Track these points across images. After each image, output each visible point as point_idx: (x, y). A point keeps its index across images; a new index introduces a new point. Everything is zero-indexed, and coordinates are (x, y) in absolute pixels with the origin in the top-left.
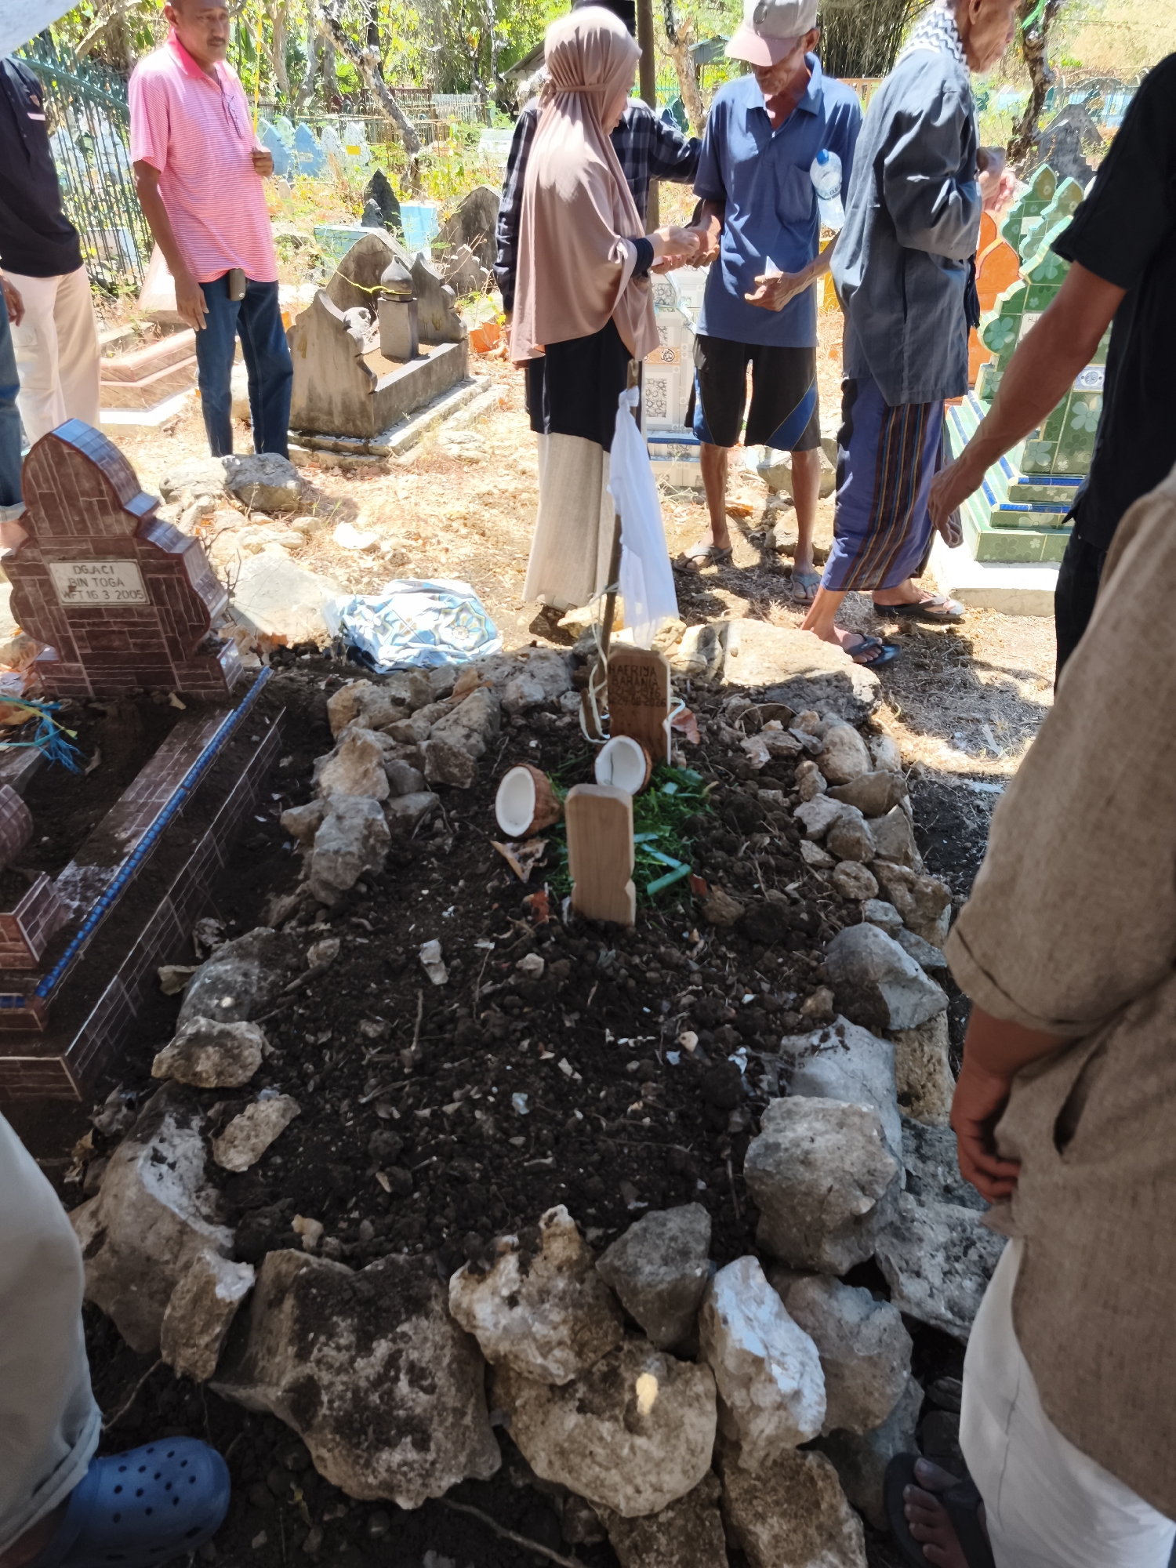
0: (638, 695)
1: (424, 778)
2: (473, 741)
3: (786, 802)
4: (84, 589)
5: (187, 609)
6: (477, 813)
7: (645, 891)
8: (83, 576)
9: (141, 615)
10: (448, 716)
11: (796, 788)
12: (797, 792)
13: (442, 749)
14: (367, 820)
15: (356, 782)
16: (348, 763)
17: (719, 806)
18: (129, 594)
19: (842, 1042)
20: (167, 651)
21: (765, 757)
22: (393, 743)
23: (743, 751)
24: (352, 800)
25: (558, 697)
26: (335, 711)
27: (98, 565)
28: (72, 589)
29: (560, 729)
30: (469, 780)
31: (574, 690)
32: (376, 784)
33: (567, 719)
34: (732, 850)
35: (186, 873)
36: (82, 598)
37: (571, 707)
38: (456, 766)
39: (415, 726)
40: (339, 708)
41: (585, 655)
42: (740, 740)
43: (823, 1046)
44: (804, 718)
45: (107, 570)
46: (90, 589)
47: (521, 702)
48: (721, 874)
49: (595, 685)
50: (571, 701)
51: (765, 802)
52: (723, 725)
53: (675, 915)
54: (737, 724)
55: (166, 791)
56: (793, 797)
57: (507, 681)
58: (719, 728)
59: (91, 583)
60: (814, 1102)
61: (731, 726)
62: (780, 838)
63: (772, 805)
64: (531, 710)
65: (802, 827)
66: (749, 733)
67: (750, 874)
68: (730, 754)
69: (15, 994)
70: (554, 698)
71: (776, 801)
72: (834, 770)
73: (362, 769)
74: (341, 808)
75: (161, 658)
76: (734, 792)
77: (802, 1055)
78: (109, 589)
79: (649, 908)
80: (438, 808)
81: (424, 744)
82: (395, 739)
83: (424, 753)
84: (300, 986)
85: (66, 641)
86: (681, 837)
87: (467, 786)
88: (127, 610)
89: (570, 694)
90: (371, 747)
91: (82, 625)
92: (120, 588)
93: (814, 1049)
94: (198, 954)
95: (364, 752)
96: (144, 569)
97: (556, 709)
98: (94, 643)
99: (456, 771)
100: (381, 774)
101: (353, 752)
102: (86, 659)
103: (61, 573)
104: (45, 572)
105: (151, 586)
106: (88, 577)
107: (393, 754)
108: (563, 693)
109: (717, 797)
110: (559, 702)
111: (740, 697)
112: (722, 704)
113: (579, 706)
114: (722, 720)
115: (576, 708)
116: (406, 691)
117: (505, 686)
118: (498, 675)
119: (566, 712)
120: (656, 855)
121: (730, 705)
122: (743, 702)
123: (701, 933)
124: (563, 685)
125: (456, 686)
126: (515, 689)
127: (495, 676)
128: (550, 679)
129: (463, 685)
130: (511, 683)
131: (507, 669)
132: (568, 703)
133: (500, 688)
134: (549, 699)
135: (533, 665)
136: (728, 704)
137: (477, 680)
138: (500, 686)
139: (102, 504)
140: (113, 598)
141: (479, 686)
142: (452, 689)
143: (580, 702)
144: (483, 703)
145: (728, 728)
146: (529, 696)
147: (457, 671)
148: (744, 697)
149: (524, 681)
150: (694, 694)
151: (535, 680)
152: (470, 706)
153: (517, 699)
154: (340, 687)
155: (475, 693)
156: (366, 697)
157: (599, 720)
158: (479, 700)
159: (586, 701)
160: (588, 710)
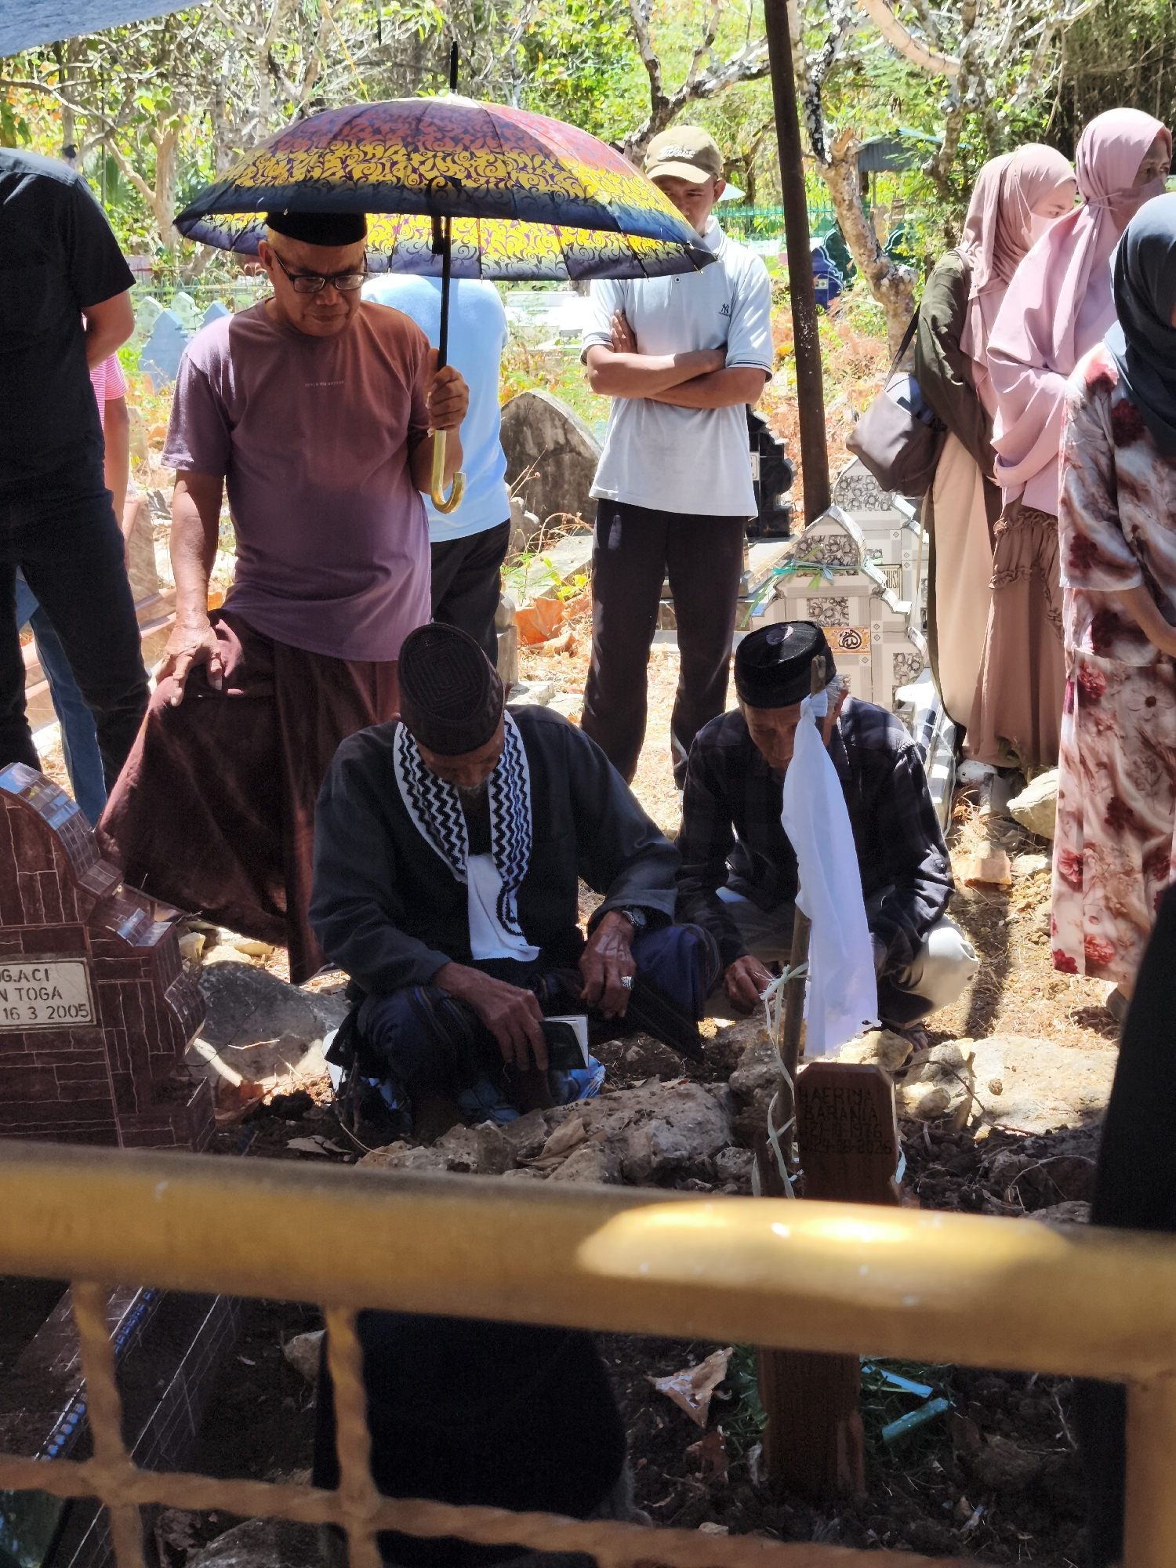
0: (846, 1136)
4: (2, 1005)
5: (151, 1033)
7: (879, 1437)
8: (3, 986)
9: (80, 1042)
18: (68, 1011)
20: (113, 1097)
25: (712, 1156)
27: (28, 969)
31: (737, 1144)
35: (150, 1432)
37: (734, 1170)
41: (750, 1090)
45: (41, 975)
46: (8, 1006)
47: (655, 1160)
48: (999, 1416)
49: (777, 1126)
50: (732, 1160)
52: (986, 1194)
53: (929, 1476)
54: (1009, 1192)
55: (119, 1306)
57: (628, 1133)
59: (13, 996)
61: (1000, 1195)
64: (670, 1172)
67: (1049, 1416)
70: (705, 1157)
75: (102, 1109)
78: (40, 1004)
79: (887, 1464)
88: (59, 1036)
89: (731, 1151)
92: (55, 1002)
96: (96, 973)
97: (712, 1174)
105: (102, 996)
106: (11, 987)
108: (719, 1149)
110: (714, 1164)
111: (1010, 1151)
112: (981, 1162)
113: (748, 1167)
114: (984, 1187)
115: (743, 1170)
116: (469, 1154)
117: (624, 1140)
118: (614, 1124)
119: (727, 1179)
120: (893, 1378)
121: (996, 1164)
122: (1015, 1158)
123: (974, 1505)
124: (720, 1137)
125: (549, 1142)
126: (644, 1141)
127: (609, 1125)
128: (698, 1128)
129: (558, 1141)
130: (635, 1133)
131: (628, 1114)
132: (731, 1163)
133: (617, 1144)
134: (699, 1159)
135: (670, 1107)
136: (992, 1163)
137: (581, 1132)
138: (616, 1141)
139: (48, 879)
140: (43, 1018)
141: (584, 1140)
142: (541, 1147)
143: (749, 1161)
144: (593, 1163)
145: (994, 1199)
146: (667, 1150)
147: (548, 1120)
148: (1015, 1152)
149: (657, 1129)
150: (936, 1148)
151: (674, 1129)
152: (573, 1170)
153: (649, 1156)
154: (363, 1155)
155: (583, 1150)
156: (410, 1164)
157: (788, 1180)
158: (588, 1159)
159: (763, 1152)
160: (768, 1167)
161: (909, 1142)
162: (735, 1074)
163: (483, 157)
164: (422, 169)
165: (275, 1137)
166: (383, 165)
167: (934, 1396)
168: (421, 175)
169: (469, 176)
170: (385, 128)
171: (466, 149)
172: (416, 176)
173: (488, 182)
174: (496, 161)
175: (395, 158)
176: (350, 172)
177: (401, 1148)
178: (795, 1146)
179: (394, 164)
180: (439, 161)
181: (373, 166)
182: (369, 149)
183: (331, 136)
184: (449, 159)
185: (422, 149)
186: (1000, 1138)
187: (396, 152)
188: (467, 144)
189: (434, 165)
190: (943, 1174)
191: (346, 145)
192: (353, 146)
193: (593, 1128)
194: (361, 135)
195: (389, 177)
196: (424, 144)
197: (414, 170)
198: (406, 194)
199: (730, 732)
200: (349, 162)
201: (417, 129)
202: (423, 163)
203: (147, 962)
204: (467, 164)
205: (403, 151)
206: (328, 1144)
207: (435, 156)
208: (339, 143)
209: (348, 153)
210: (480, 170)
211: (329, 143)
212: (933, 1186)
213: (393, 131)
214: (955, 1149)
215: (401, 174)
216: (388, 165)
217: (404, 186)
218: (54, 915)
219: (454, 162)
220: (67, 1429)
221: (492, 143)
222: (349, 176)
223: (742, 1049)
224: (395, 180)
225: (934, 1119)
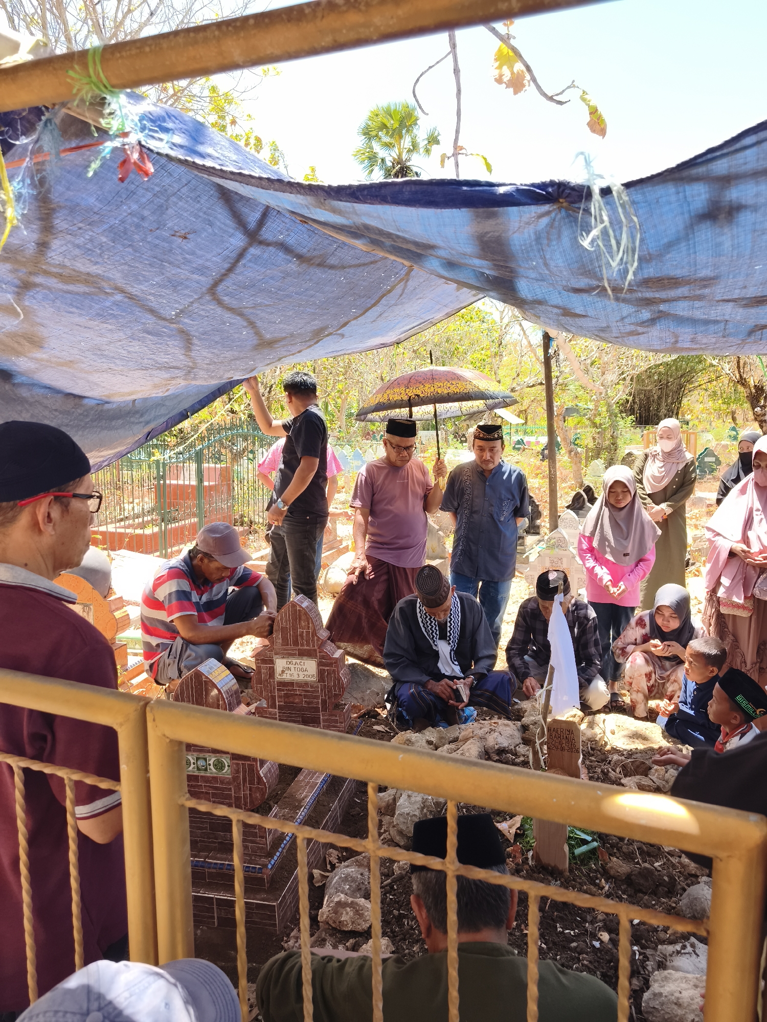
0: (564, 745)
4: (289, 672)
5: (335, 686)
7: (573, 853)
8: (290, 666)
9: (312, 687)
10: (457, 752)
18: (309, 676)
19: (694, 951)
20: (320, 706)
23: (623, 785)
25: (515, 747)
27: (298, 661)
28: (283, 672)
29: (518, 764)
31: (524, 744)
33: (522, 759)
35: (327, 821)
36: (287, 677)
37: (523, 753)
41: (528, 726)
42: (620, 779)
43: (683, 951)
44: (656, 770)
45: (302, 664)
46: (291, 673)
47: (497, 747)
48: (615, 851)
49: (539, 740)
50: (522, 749)
52: (610, 770)
53: (590, 870)
54: (618, 770)
55: (318, 777)
57: (487, 736)
58: (608, 771)
59: (293, 669)
60: (679, 974)
61: (615, 771)
64: (501, 751)
66: (626, 776)
67: (633, 853)
69: (258, 866)
70: (513, 747)
75: (316, 710)
77: (671, 955)
78: (301, 673)
79: (576, 863)
84: (390, 884)
85: (273, 698)
88: (306, 684)
89: (522, 746)
91: (283, 691)
92: (306, 673)
93: (678, 952)
94: (329, 867)
96: (320, 664)
97: (515, 754)
98: (286, 700)
102: (280, 708)
103: (280, 664)
104: (272, 662)
105: (321, 673)
106: (292, 667)
108: (517, 745)
110: (515, 750)
111: (618, 755)
112: (608, 758)
113: (528, 752)
114: (609, 767)
115: (526, 753)
116: (433, 737)
117: (486, 739)
118: (482, 732)
119: (520, 756)
120: (578, 832)
122: (620, 758)
123: (607, 882)
124: (518, 741)
125: (460, 736)
126: (492, 740)
127: (480, 733)
128: (510, 737)
129: (463, 736)
130: (489, 737)
131: (487, 729)
133: (483, 740)
134: (510, 748)
135: (501, 728)
136: (612, 759)
137: (471, 734)
138: (483, 738)
139: (308, 633)
140: (301, 678)
141: (472, 737)
142: (457, 738)
143: (528, 750)
145: (613, 772)
146: (500, 744)
147: (459, 729)
148: (620, 756)
149: (497, 736)
150: (592, 752)
151: (502, 737)
152: (469, 747)
153: (494, 745)
154: (397, 734)
155: (471, 740)
156: (413, 739)
157: (542, 759)
158: (475, 744)
159: (534, 748)
160: (535, 753)
161: (583, 749)
162: (523, 719)
165: (369, 724)
177: (410, 732)
178: (545, 747)
186: (615, 750)
190: (595, 761)
193: (475, 733)
199: (533, 604)
203: (335, 663)
206: (386, 729)
212: (591, 766)
214: (599, 753)
218: (308, 645)
220: (301, 817)
223: (526, 711)
225: (592, 742)
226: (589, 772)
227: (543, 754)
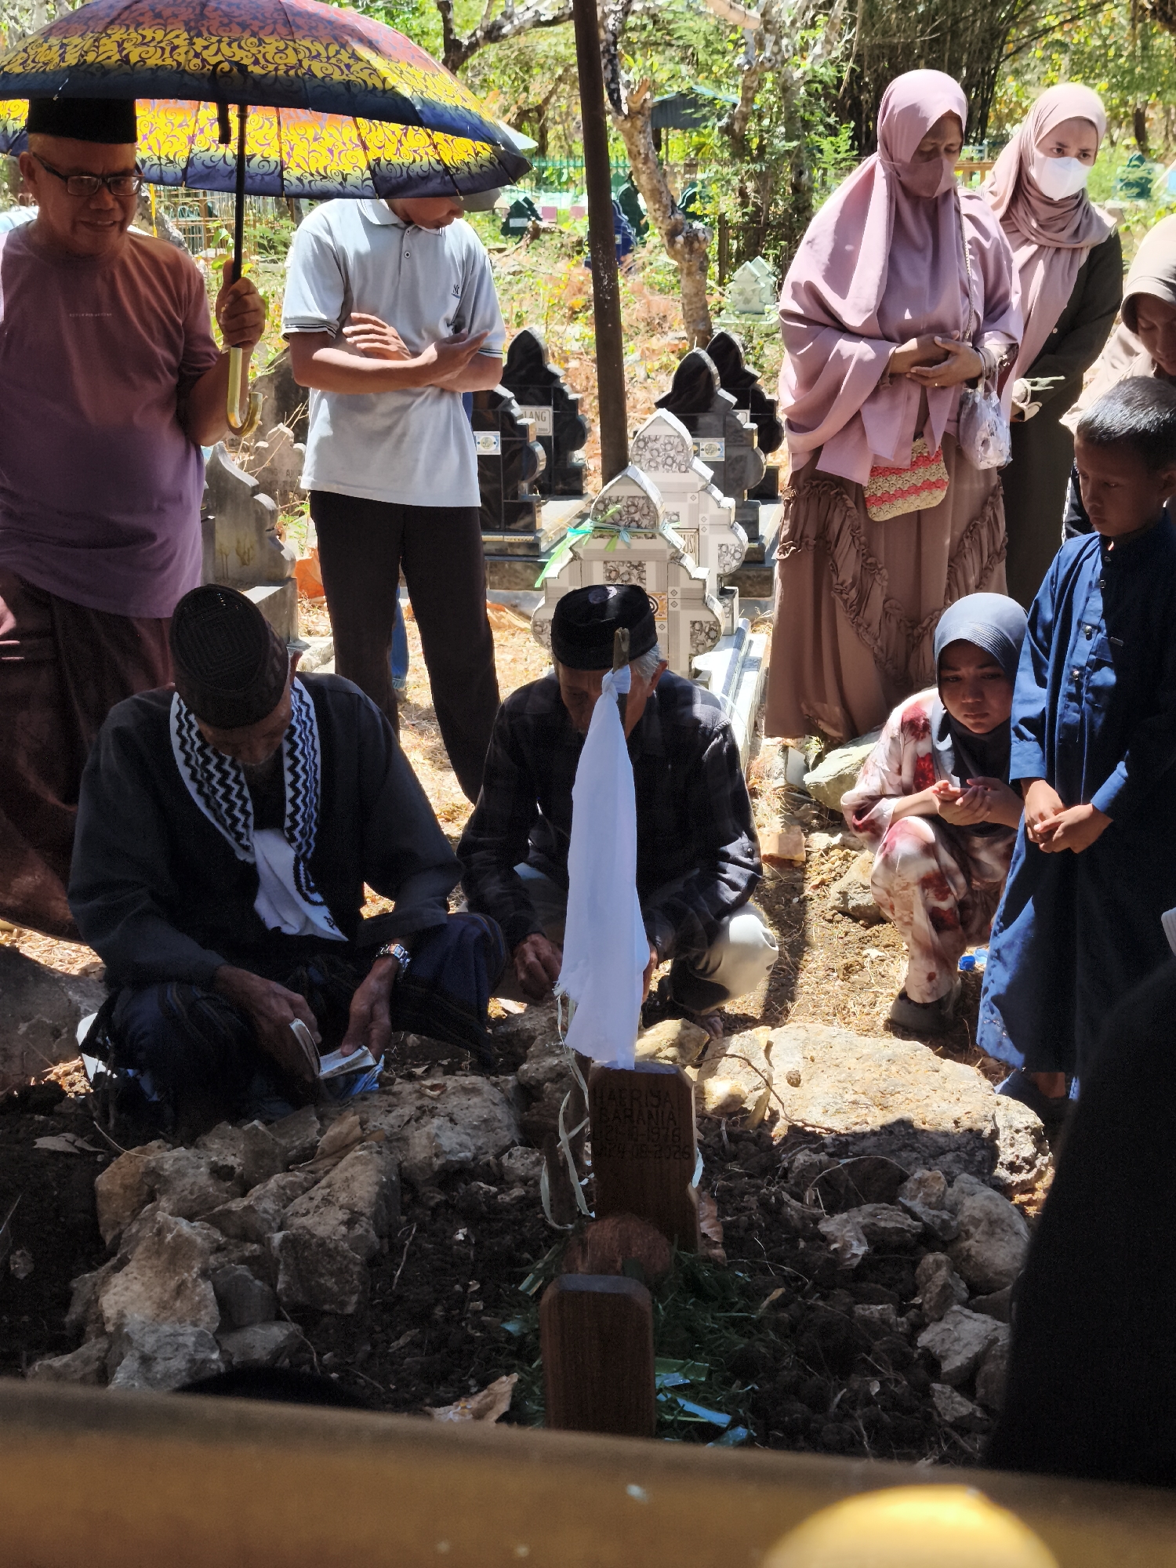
0: (643, 1140)
1: (276, 1298)
2: (359, 1230)
3: (903, 1323)
6: (371, 1356)
10: (312, 1193)
11: (918, 1300)
12: (919, 1307)
13: (307, 1245)
14: (192, 1361)
15: (163, 1306)
16: (149, 1273)
17: (792, 1330)
21: (860, 1249)
22: (222, 1240)
23: (825, 1239)
24: (166, 1328)
25: (498, 1156)
26: (109, 1196)
29: (507, 1208)
30: (354, 1298)
31: (525, 1143)
32: (197, 1307)
33: (518, 1191)
34: (819, 1403)
37: (521, 1172)
38: (332, 1274)
39: (260, 1208)
40: (118, 1189)
41: (540, 1084)
42: (816, 1220)
44: (921, 1182)
47: (437, 1162)
49: (569, 1129)
50: (520, 1161)
51: (867, 1322)
52: (786, 1196)
54: (809, 1195)
56: (912, 1313)
57: (408, 1131)
58: (781, 1202)
61: (800, 1198)
62: (897, 1382)
63: (880, 1328)
64: (453, 1175)
65: (932, 1362)
66: (832, 1210)
68: (802, 1244)
70: (490, 1157)
71: (884, 1322)
72: (980, 1267)
73: (173, 1284)
74: (149, 1343)
76: (811, 1308)
80: (302, 1348)
81: (277, 1237)
82: (224, 1232)
83: (276, 1253)
86: (727, 1383)
87: (350, 1309)
89: (518, 1150)
90: (189, 1242)
95: (176, 1254)
97: (499, 1177)
99: (330, 1283)
100: (206, 1288)
101: (158, 1254)
107: (221, 1258)
108: (506, 1149)
109: (784, 1315)
110: (500, 1165)
111: (810, 1150)
112: (781, 1162)
113: (537, 1169)
114: (783, 1189)
115: (531, 1173)
116: (234, 1155)
117: (404, 1140)
118: (393, 1122)
119: (514, 1182)
120: (690, 1407)
121: (796, 1164)
122: (816, 1158)
124: (506, 1136)
125: (323, 1142)
126: (424, 1141)
127: (385, 1122)
128: (483, 1126)
129: (334, 1139)
130: (416, 1134)
131: (408, 1111)
132: (518, 1165)
133: (395, 1144)
134: (483, 1159)
135: (453, 1102)
136: (791, 1163)
137: (358, 1131)
138: (395, 1140)
141: (361, 1140)
142: (314, 1147)
143: (538, 1163)
144: (370, 1167)
145: (794, 1203)
146: (450, 1152)
147: (321, 1118)
148: (816, 1151)
149: (440, 1128)
150: (733, 1147)
151: (458, 1128)
152: (348, 1174)
153: (431, 1158)
154: (118, 1154)
155: (359, 1152)
156: (168, 1167)
157: (579, 1184)
158: (365, 1162)
159: (552, 1154)
160: (558, 1172)
161: (706, 1141)
162: (525, 1066)
163: (272, 44)
164: (205, 54)
165: (21, 1135)
166: (163, 49)
167: (733, 1425)
168: (204, 60)
169: (256, 62)
170: (167, 12)
171: (254, 35)
172: (198, 61)
173: (276, 69)
174: (286, 48)
175: (176, 42)
176: (127, 56)
177: (159, 1147)
178: (588, 1147)
179: (174, 48)
180: (224, 46)
181: (152, 50)
182: (149, 33)
183: (108, 20)
184: (235, 45)
185: (206, 34)
186: (799, 1135)
187: (177, 36)
188: (256, 29)
189: (219, 50)
190: (741, 1176)
191: (123, 30)
192: (132, 30)
193: (371, 1124)
194: (141, 19)
195: (169, 61)
196: (208, 30)
197: (197, 55)
198: (186, 78)
199: (539, 700)
200: (126, 45)
201: (202, 13)
202: (206, 48)
204: (254, 50)
205: (185, 35)
206: (79, 1143)
207: (220, 41)
208: (117, 27)
209: (125, 36)
210: (269, 57)
211: (106, 28)
212: (729, 1191)
213: (175, 16)
214: (753, 1148)
215: (182, 59)
216: (168, 49)
217: (184, 71)
219: (240, 47)
221: (284, 31)
222: (126, 60)
223: (532, 1039)
224: (175, 64)
225: (730, 1115)
226: (722, 1213)
227: (583, 1172)
